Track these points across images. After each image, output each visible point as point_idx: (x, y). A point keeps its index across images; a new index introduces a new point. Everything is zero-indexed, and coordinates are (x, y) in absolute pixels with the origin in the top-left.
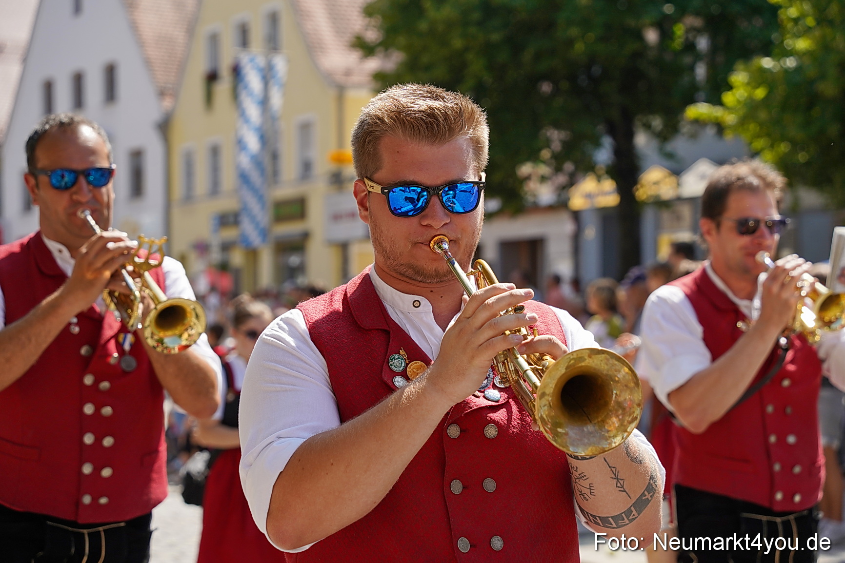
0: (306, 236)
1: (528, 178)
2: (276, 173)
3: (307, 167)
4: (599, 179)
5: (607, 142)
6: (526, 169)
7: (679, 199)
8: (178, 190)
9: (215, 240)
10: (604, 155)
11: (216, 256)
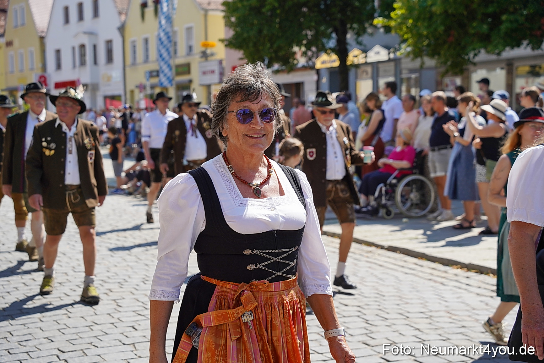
0: (190, 81)
1: (295, 53)
2: (175, 52)
3: (190, 48)
4: (328, 54)
5: (334, 35)
6: (296, 49)
7: (366, 64)
8: (129, 60)
9: (148, 84)
10: (332, 43)
11: (149, 91)
